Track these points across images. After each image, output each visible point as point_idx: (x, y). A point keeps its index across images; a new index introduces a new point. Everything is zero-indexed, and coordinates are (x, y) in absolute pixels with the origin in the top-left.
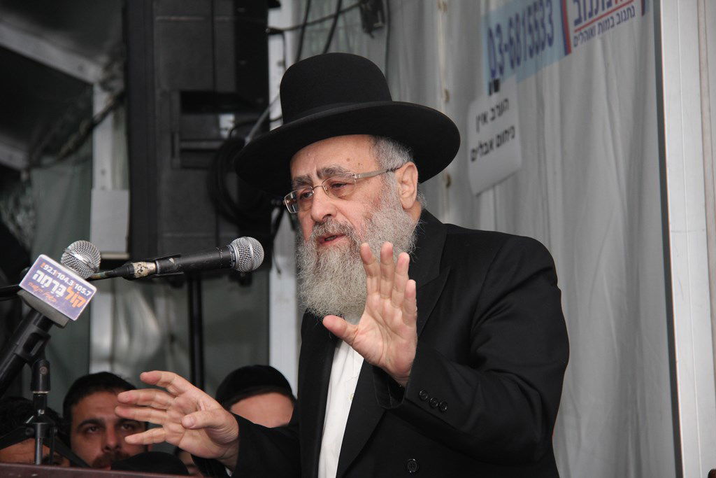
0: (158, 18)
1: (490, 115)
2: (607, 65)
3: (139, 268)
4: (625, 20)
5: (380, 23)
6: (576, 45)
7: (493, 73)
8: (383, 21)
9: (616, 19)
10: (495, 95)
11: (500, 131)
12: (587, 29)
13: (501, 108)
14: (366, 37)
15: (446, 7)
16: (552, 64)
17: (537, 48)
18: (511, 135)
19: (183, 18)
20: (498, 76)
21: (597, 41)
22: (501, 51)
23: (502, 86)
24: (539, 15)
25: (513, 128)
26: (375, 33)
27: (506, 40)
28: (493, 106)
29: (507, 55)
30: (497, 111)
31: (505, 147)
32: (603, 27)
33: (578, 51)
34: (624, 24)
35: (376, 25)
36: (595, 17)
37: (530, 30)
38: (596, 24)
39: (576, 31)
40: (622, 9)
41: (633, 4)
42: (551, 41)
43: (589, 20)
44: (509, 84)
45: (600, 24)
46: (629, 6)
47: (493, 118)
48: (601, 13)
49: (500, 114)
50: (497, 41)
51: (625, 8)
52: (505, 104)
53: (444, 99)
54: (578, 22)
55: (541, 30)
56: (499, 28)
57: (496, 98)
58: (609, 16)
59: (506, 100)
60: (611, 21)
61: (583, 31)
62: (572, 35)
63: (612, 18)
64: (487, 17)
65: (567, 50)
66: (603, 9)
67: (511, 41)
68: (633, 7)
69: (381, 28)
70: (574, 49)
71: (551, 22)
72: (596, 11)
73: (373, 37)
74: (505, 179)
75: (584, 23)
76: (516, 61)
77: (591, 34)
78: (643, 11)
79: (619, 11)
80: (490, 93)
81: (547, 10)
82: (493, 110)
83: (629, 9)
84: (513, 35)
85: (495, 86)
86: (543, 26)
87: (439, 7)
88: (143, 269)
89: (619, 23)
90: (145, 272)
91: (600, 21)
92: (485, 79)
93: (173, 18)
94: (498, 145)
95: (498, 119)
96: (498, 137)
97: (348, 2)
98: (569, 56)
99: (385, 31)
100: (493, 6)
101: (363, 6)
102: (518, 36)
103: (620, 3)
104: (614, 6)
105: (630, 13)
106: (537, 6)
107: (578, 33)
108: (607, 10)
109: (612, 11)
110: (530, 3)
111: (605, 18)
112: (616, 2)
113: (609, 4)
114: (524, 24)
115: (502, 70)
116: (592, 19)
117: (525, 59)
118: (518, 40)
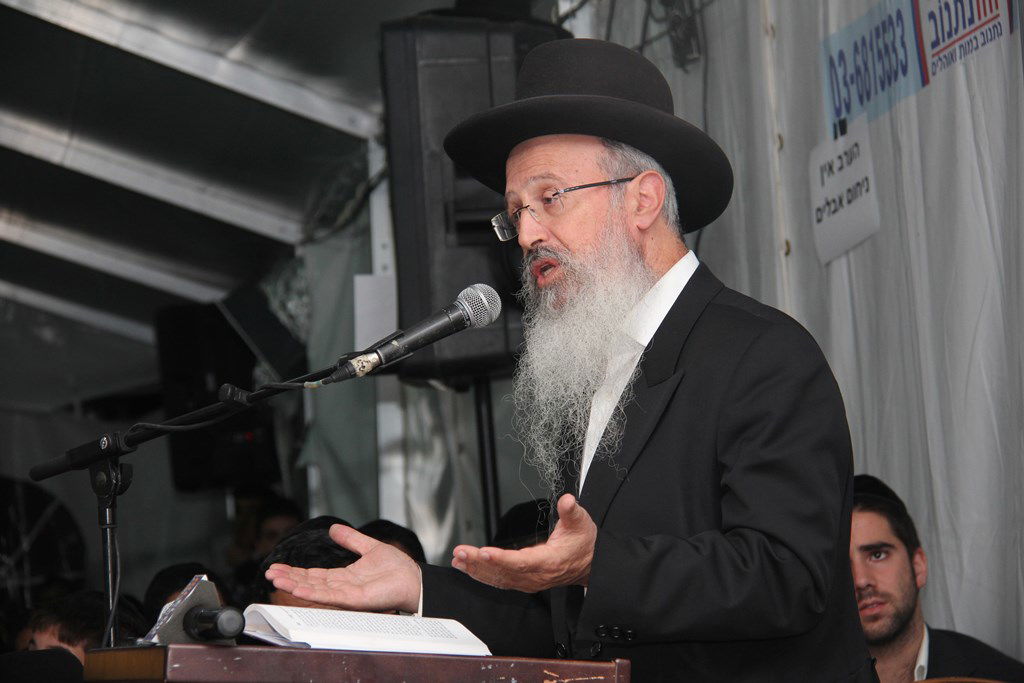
0: (421, 63)
1: (837, 165)
2: (972, 98)
3: (360, 365)
4: (991, 40)
5: (696, 55)
6: (934, 74)
7: (838, 112)
8: (700, 53)
9: (981, 40)
10: (841, 139)
11: (851, 184)
12: (946, 52)
13: (850, 156)
14: (679, 72)
15: (774, 31)
16: (908, 96)
17: (889, 78)
18: (864, 190)
19: (453, 61)
20: (844, 115)
21: (959, 67)
22: (846, 84)
23: (850, 128)
24: (889, 37)
25: (867, 179)
26: (689, 67)
27: (851, 70)
28: (841, 152)
29: (853, 89)
30: (845, 159)
31: (858, 202)
32: (966, 50)
33: (938, 80)
34: (990, 45)
35: (690, 57)
36: (955, 37)
37: (880, 57)
38: (957, 46)
39: (933, 56)
40: (986, 27)
41: (999, 19)
42: (905, 71)
43: (948, 42)
44: (858, 123)
45: (961, 46)
46: (995, 22)
47: (841, 168)
48: (961, 32)
49: (850, 163)
50: (840, 71)
51: (990, 25)
52: (855, 149)
53: (778, 145)
54: (935, 44)
55: (893, 56)
56: (841, 56)
57: (843, 143)
58: (972, 36)
59: (856, 145)
60: (974, 42)
61: (941, 55)
62: (929, 61)
63: (975, 38)
64: (827, 40)
65: (925, 81)
66: (964, 27)
67: (858, 71)
68: (999, 24)
69: (695, 60)
70: (931, 78)
71: (903, 44)
72: (956, 30)
73: (686, 71)
74: (861, 243)
75: (942, 45)
76: (865, 96)
77: (952, 58)
78: (1012, 30)
79: (983, 29)
80: (836, 137)
81: (898, 31)
82: (840, 157)
83: (995, 26)
84: (860, 62)
85: (841, 128)
86: (895, 50)
87: (767, 32)
88: (365, 364)
89: (984, 44)
91: (962, 42)
92: (828, 121)
93: (441, 61)
94: (849, 202)
95: (847, 169)
96: (849, 191)
97: (655, 29)
98: (927, 87)
99: (702, 63)
100: (833, 29)
101: (673, 34)
102: (865, 64)
103: (984, 19)
104: (977, 23)
105: (996, 31)
106: (886, 25)
107: (937, 58)
108: (969, 28)
109: (976, 29)
110: (877, 22)
111: (967, 39)
112: (980, 18)
113: (971, 21)
114: (872, 49)
115: (848, 108)
116: (952, 40)
117: (876, 93)
118: (866, 69)
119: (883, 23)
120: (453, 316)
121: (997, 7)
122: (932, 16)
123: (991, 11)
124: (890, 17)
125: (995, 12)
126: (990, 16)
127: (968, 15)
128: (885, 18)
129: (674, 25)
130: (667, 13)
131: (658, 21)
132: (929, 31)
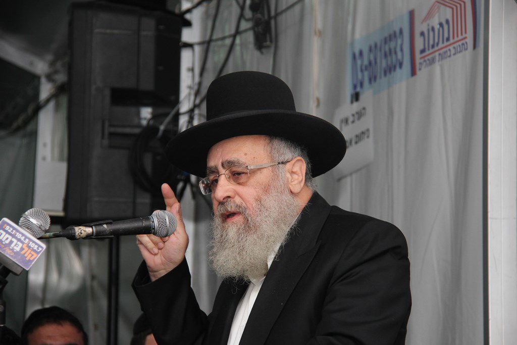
0: (97, 31)
1: (351, 119)
2: (443, 86)
3: (80, 231)
4: (460, 52)
5: (268, 43)
6: (420, 69)
7: (355, 87)
8: (271, 41)
9: (453, 51)
10: (355, 104)
11: (358, 132)
12: (429, 57)
13: (360, 115)
14: (257, 53)
15: (320, 34)
17: (390, 69)
18: (366, 135)
19: (116, 32)
20: (358, 89)
21: (437, 67)
22: (362, 71)
23: (362, 97)
24: (392, 44)
25: (368, 130)
26: (264, 50)
27: (366, 62)
28: (354, 112)
29: (366, 74)
30: (356, 116)
31: (361, 144)
32: (442, 57)
33: (422, 74)
34: (459, 55)
35: (265, 44)
36: (436, 48)
37: (386, 55)
38: (437, 54)
39: (421, 58)
40: (458, 44)
41: (467, 40)
42: (401, 65)
43: (431, 51)
44: (367, 96)
45: (440, 54)
46: (464, 42)
47: (353, 122)
48: (441, 45)
49: (359, 118)
50: (359, 62)
51: (460, 43)
52: (363, 111)
53: (315, 104)
54: (423, 51)
55: (394, 56)
56: (361, 53)
57: (356, 106)
58: (447, 49)
59: (364, 109)
60: (449, 53)
61: (426, 58)
62: (418, 61)
63: (450, 50)
64: (352, 43)
65: (413, 73)
66: (443, 42)
67: (370, 63)
68: (466, 43)
69: (268, 47)
70: (418, 72)
71: (402, 50)
72: (438, 44)
73: (262, 53)
74: (359, 170)
75: (427, 52)
76: (373, 79)
77: (432, 61)
78: (475, 47)
79: (455, 45)
80: (352, 102)
81: (399, 42)
82: (353, 115)
83: (463, 44)
84: (372, 58)
85: (356, 97)
86: (396, 53)
87: (316, 33)
88: (83, 232)
89: (454, 54)
90: (84, 234)
91: (441, 52)
92: (348, 91)
93: (108, 31)
94: (356, 143)
95: (357, 122)
96: (357, 136)
97: (244, 25)
98: (414, 78)
99: (272, 50)
100: (358, 35)
101: (256, 29)
102: (375, 59)
103: (456, 39)
104: (452, 41)
105: (464, 47)
106: (392, 37)
107: (422, 60)
108: (446, 44)
109: (450, 45)
110: (386, 35)
111: (444, 50)
112: (454, 38)
113: (448, 39)
114: (381, 51)
115: (362, 85)
116: (434, 50)
117: (381, 78)
118: (376, 62)
119: (390, 36)
120: (145, 223)
121: (466, 32)
122: (422, 34)
123: (462, 34)
124: (395, 33)
125: (464, 35)
126: (460, 37)
127: (446, 35)
128: (392, 32)
129: (257, 23)
130: (253, 16)
131: (247, 20)
132: (419, 44)
